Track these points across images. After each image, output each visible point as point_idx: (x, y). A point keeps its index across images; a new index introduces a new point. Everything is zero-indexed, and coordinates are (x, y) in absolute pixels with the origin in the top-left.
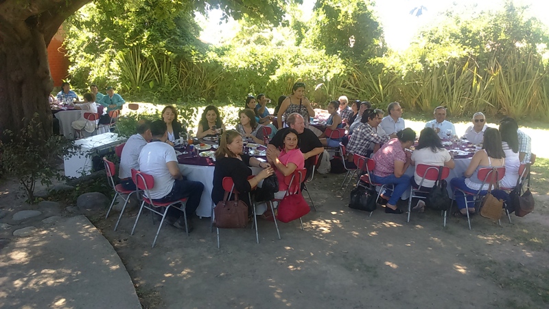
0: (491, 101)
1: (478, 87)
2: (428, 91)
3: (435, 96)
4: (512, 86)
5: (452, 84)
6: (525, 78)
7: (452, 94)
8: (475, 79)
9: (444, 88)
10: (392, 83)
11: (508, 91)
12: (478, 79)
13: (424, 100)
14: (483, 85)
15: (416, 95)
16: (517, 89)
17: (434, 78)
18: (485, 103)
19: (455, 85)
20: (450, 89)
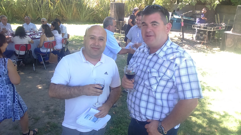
0: (58, 14)
1: (52, 8)
2: (29, 10)
3: (34, 13)
4: (66, 7)
5: (40, 7)
6: (70, 4)
7: (41, 11)
8: (50, 4)
9: (37, 9)
10: (10, 6)
11: (64, 9)
12: (51, 4)
13: (28, 15)
14: (54, 7)
15: (24, 12)
16: (68, 8)
17: (31, 4)
18: (56, 15)
19: (41, 7)
20: (40, 9)
